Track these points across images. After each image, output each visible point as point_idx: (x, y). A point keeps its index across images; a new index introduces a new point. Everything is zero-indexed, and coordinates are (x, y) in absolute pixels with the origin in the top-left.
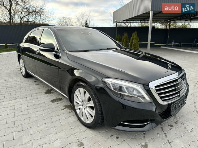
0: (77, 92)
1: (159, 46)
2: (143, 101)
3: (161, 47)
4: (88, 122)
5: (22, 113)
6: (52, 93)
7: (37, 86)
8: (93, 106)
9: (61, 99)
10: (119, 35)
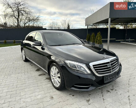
0: (52, 69)
2: (86, 73)
3: (121, 42)
4: (57, 86)
6: (40, 71)
7: (32, 67)
8: (60, 76)
9: (44, 74)
10: (89, 34)
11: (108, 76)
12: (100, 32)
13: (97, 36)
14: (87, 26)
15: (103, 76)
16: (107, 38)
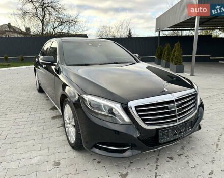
0: (65, 109)
1: (218, 60)
2: (121, 122)
3: (220, 62)
4: (72, 142)
8: (75, 124)
10: (161, 46)
11: (168, 130)
12: (178, 43)
13: (174, 49)
14: (158, 32)
15: (157, 130)
16: (192, 55)
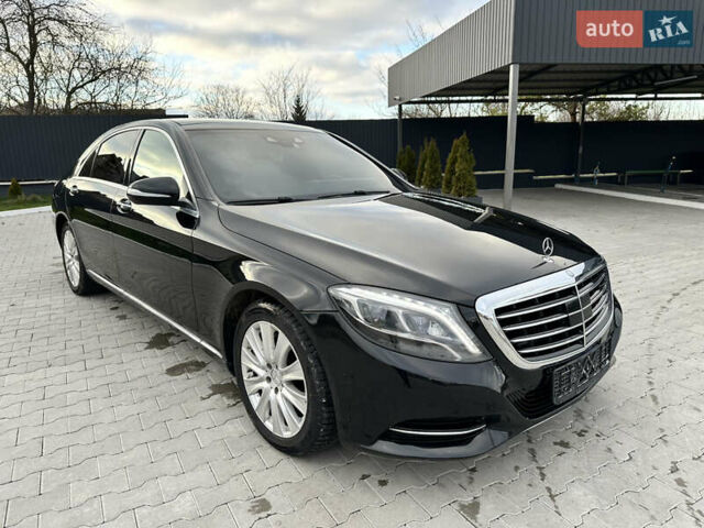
0: (250, 336)
1: (551, 183)
2: (458, 357)
3: (558, 186)
4: (287, 435)
5: (68, 411)
6: (173, 344)
7: (122, 322)
8: (302, 378)
9: (199, 366)
10: (408, 147)
11: (570, 367)
12: (464, 136)
13: (450, 155)
14: (397, 107)
15: (547, 371)
16: (503, 168)
